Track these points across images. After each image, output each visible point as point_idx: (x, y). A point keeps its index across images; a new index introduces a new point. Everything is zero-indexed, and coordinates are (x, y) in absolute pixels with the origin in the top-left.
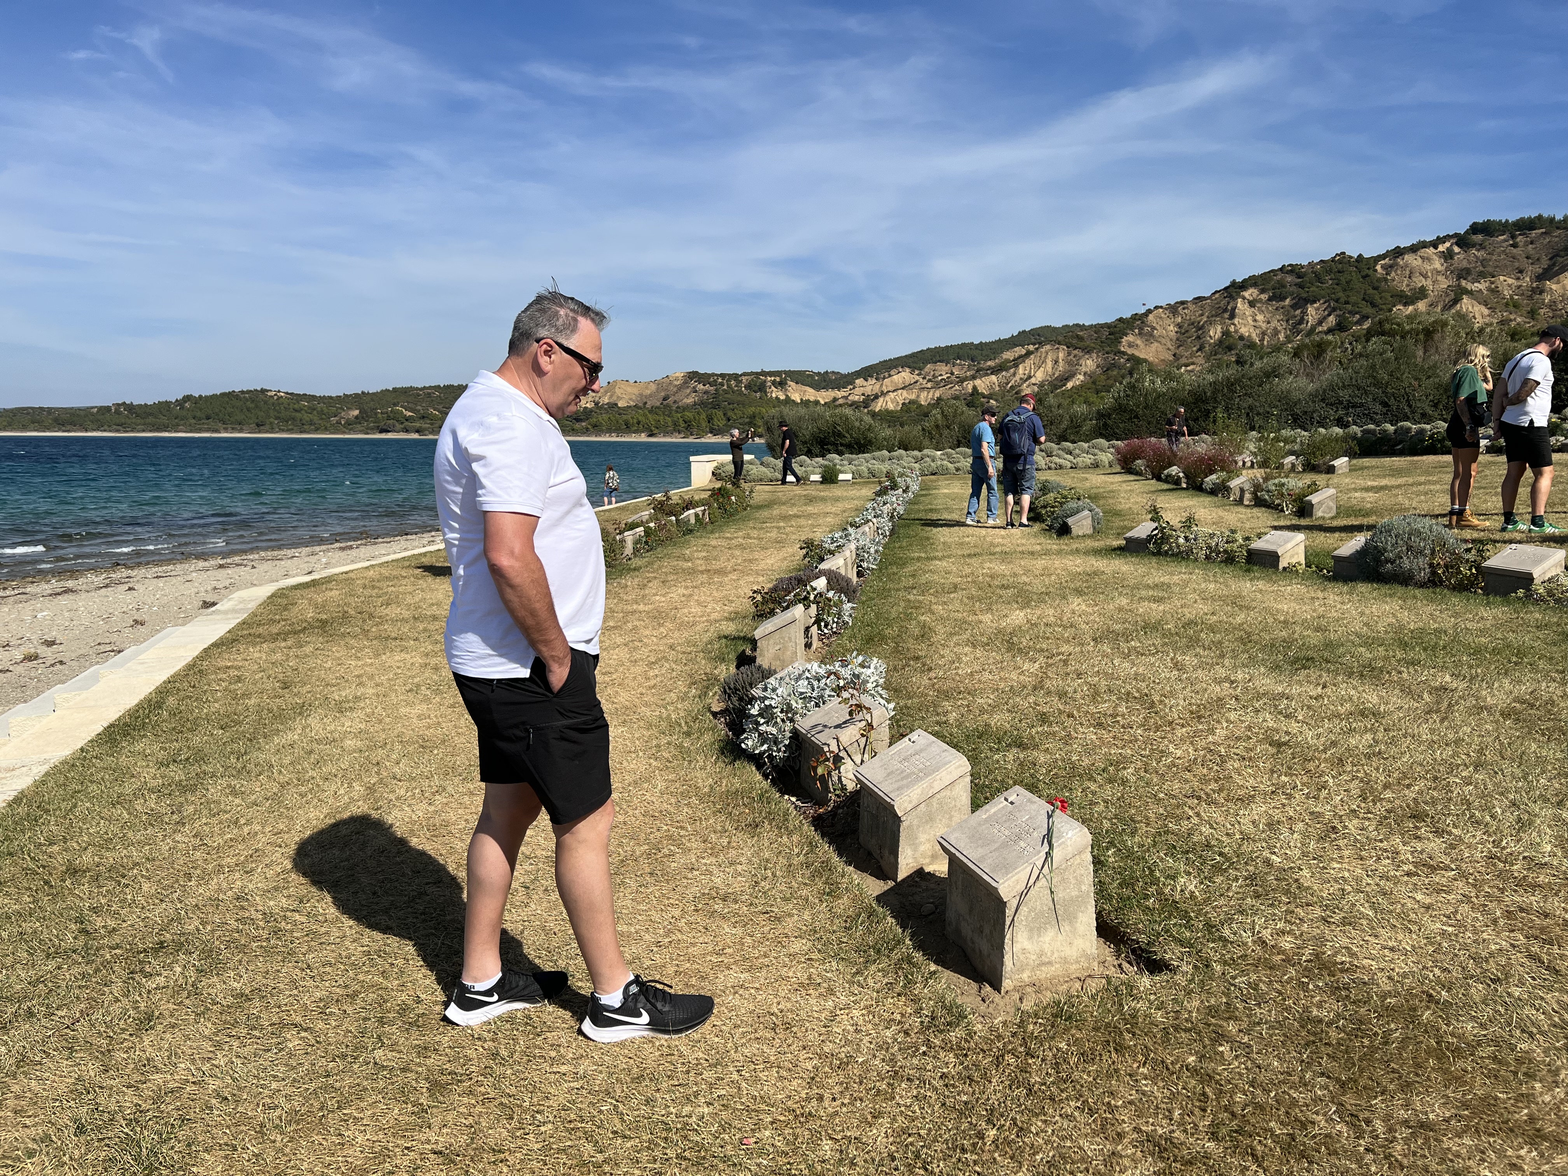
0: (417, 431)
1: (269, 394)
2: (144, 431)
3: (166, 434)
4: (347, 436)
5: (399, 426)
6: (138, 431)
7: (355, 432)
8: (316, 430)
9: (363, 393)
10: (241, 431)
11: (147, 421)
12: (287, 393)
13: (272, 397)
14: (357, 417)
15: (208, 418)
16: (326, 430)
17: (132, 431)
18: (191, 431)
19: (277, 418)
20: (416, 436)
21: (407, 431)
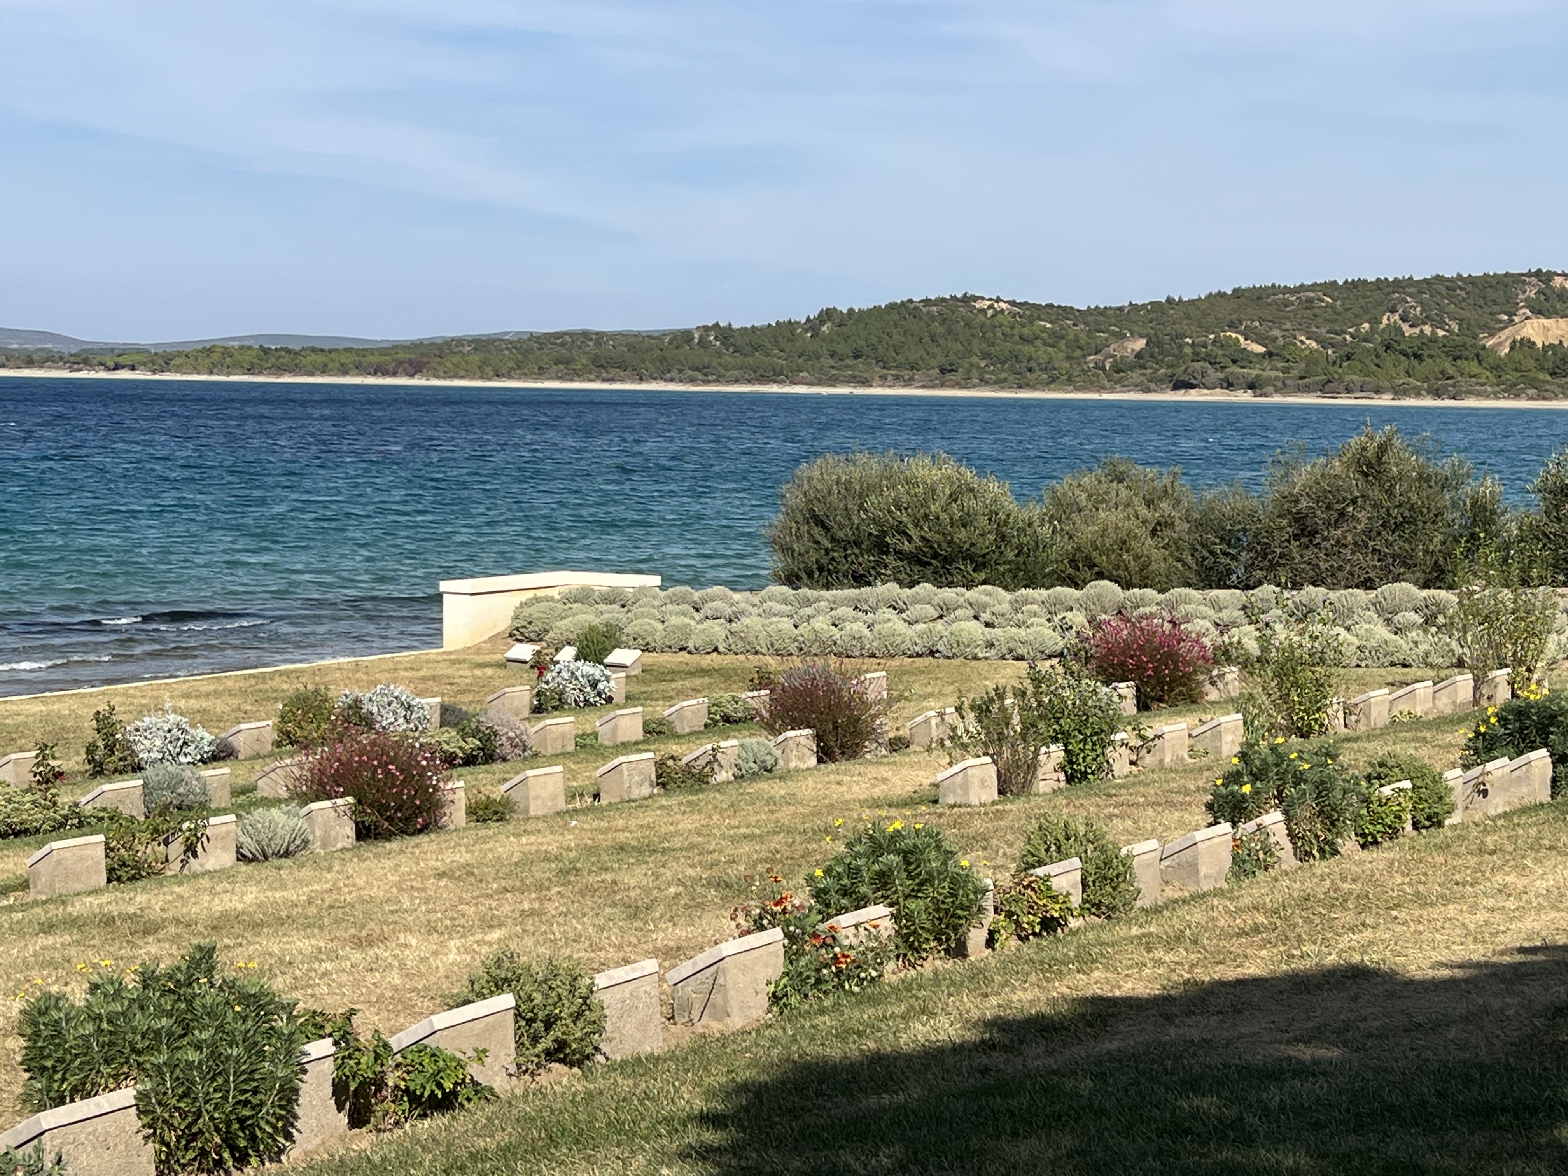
0: (1251, 386)
1: (978, 305)
2: (737, 381)
3: (774, 389)
4: (1106, 396)
5: (1214, 375)
6: (728, 382)
7: (1126, 387)
8: (1051, 382)
9: (1170, 300)
10: (908, 383)
11: (750, 360)
12: (1013, 303)
13: (983, 311)
14: (1139, 355)
15: (857, 355)
16: (1070, 382)
17: (717, 381)
18: (819, 383)
19: (985, 356)
20: (1245, 397)
21: (1229, 385)
